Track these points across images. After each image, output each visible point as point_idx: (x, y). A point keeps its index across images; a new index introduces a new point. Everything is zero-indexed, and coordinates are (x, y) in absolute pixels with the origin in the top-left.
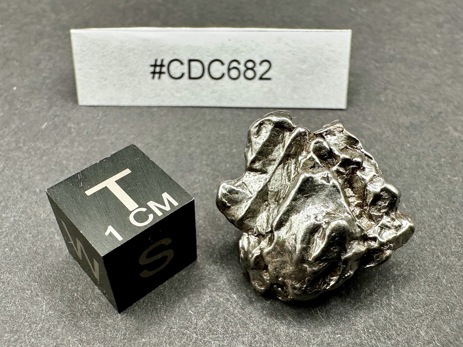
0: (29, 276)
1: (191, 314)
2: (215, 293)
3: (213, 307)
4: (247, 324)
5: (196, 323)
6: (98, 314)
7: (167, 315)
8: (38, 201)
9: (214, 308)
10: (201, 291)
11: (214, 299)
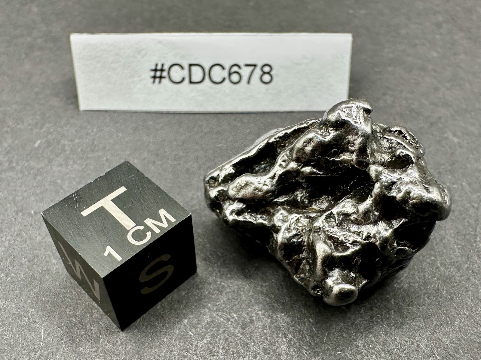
0: (25, 302)
1: (191, 335)
2: (215, 313)
3: (213, 327)
4: (248, 344)
5: (197, 345)
6: (98, 339)
7: (167, 338)
8: (33, 223)
9: (215, 329)
10: (202, 312)
11: (214, 319)
